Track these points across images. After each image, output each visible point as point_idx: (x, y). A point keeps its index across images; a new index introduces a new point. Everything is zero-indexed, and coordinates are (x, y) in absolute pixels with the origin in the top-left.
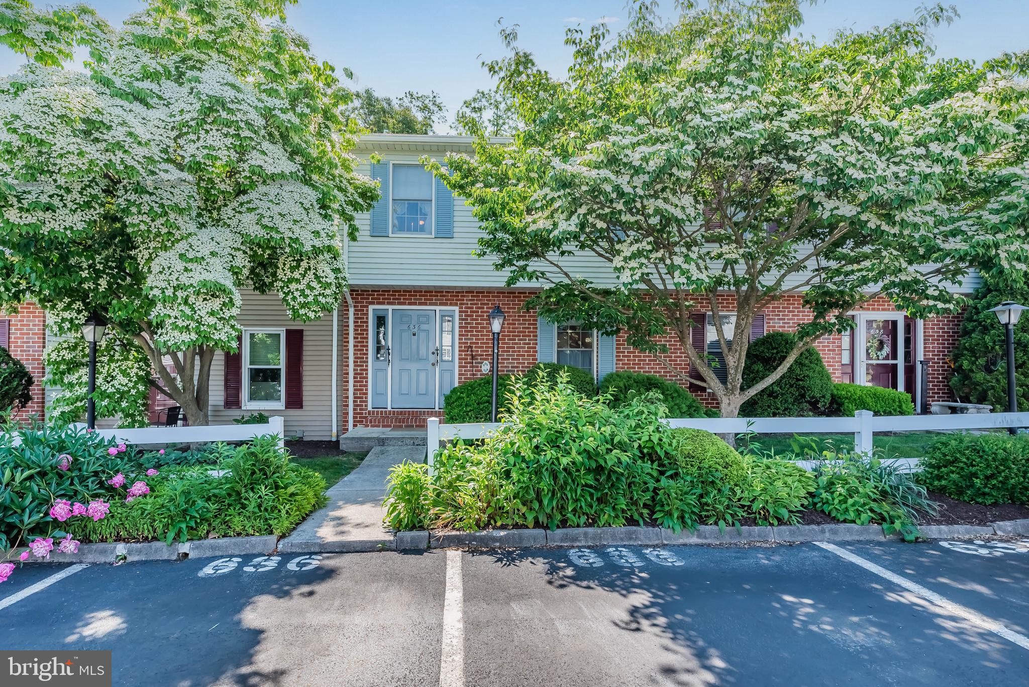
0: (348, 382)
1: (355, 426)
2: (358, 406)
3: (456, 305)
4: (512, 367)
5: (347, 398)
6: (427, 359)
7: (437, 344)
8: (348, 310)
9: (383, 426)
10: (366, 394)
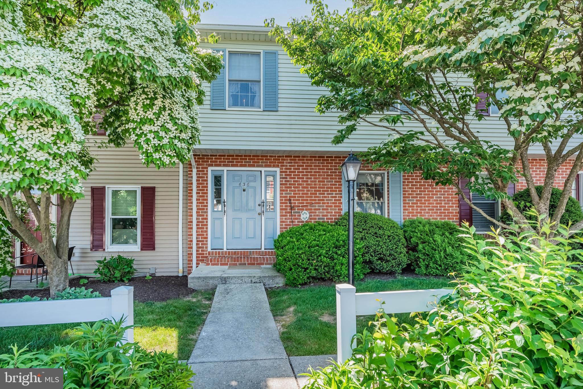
0: (192, 228)
1: (198, 264)
2: (200, 248)
3: (278, 166)
4: (323, 216)
5: (191, 241)
6: (254, 210)
7: (263, 198)
8: (192, 171)
9: (221, 265)
10: (207, 238)
